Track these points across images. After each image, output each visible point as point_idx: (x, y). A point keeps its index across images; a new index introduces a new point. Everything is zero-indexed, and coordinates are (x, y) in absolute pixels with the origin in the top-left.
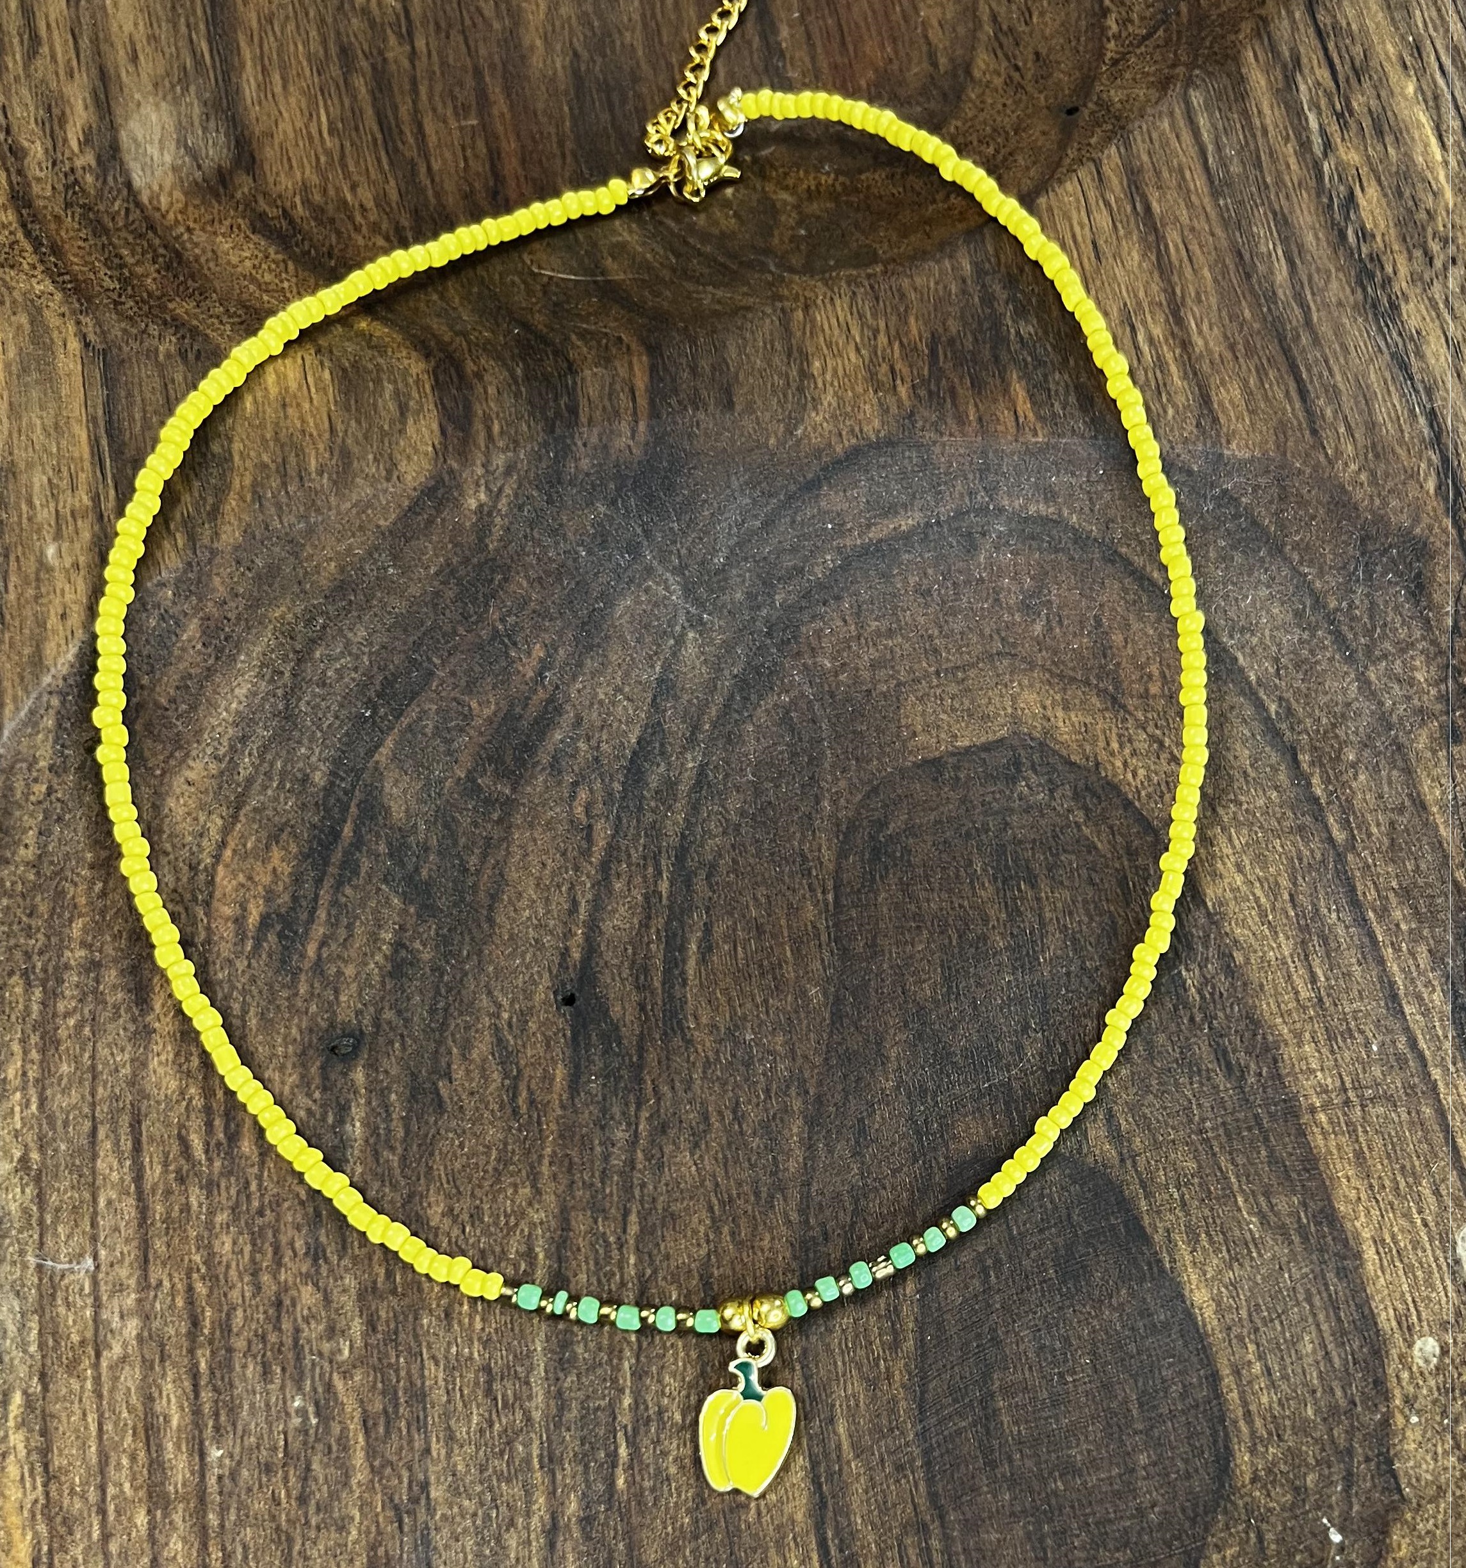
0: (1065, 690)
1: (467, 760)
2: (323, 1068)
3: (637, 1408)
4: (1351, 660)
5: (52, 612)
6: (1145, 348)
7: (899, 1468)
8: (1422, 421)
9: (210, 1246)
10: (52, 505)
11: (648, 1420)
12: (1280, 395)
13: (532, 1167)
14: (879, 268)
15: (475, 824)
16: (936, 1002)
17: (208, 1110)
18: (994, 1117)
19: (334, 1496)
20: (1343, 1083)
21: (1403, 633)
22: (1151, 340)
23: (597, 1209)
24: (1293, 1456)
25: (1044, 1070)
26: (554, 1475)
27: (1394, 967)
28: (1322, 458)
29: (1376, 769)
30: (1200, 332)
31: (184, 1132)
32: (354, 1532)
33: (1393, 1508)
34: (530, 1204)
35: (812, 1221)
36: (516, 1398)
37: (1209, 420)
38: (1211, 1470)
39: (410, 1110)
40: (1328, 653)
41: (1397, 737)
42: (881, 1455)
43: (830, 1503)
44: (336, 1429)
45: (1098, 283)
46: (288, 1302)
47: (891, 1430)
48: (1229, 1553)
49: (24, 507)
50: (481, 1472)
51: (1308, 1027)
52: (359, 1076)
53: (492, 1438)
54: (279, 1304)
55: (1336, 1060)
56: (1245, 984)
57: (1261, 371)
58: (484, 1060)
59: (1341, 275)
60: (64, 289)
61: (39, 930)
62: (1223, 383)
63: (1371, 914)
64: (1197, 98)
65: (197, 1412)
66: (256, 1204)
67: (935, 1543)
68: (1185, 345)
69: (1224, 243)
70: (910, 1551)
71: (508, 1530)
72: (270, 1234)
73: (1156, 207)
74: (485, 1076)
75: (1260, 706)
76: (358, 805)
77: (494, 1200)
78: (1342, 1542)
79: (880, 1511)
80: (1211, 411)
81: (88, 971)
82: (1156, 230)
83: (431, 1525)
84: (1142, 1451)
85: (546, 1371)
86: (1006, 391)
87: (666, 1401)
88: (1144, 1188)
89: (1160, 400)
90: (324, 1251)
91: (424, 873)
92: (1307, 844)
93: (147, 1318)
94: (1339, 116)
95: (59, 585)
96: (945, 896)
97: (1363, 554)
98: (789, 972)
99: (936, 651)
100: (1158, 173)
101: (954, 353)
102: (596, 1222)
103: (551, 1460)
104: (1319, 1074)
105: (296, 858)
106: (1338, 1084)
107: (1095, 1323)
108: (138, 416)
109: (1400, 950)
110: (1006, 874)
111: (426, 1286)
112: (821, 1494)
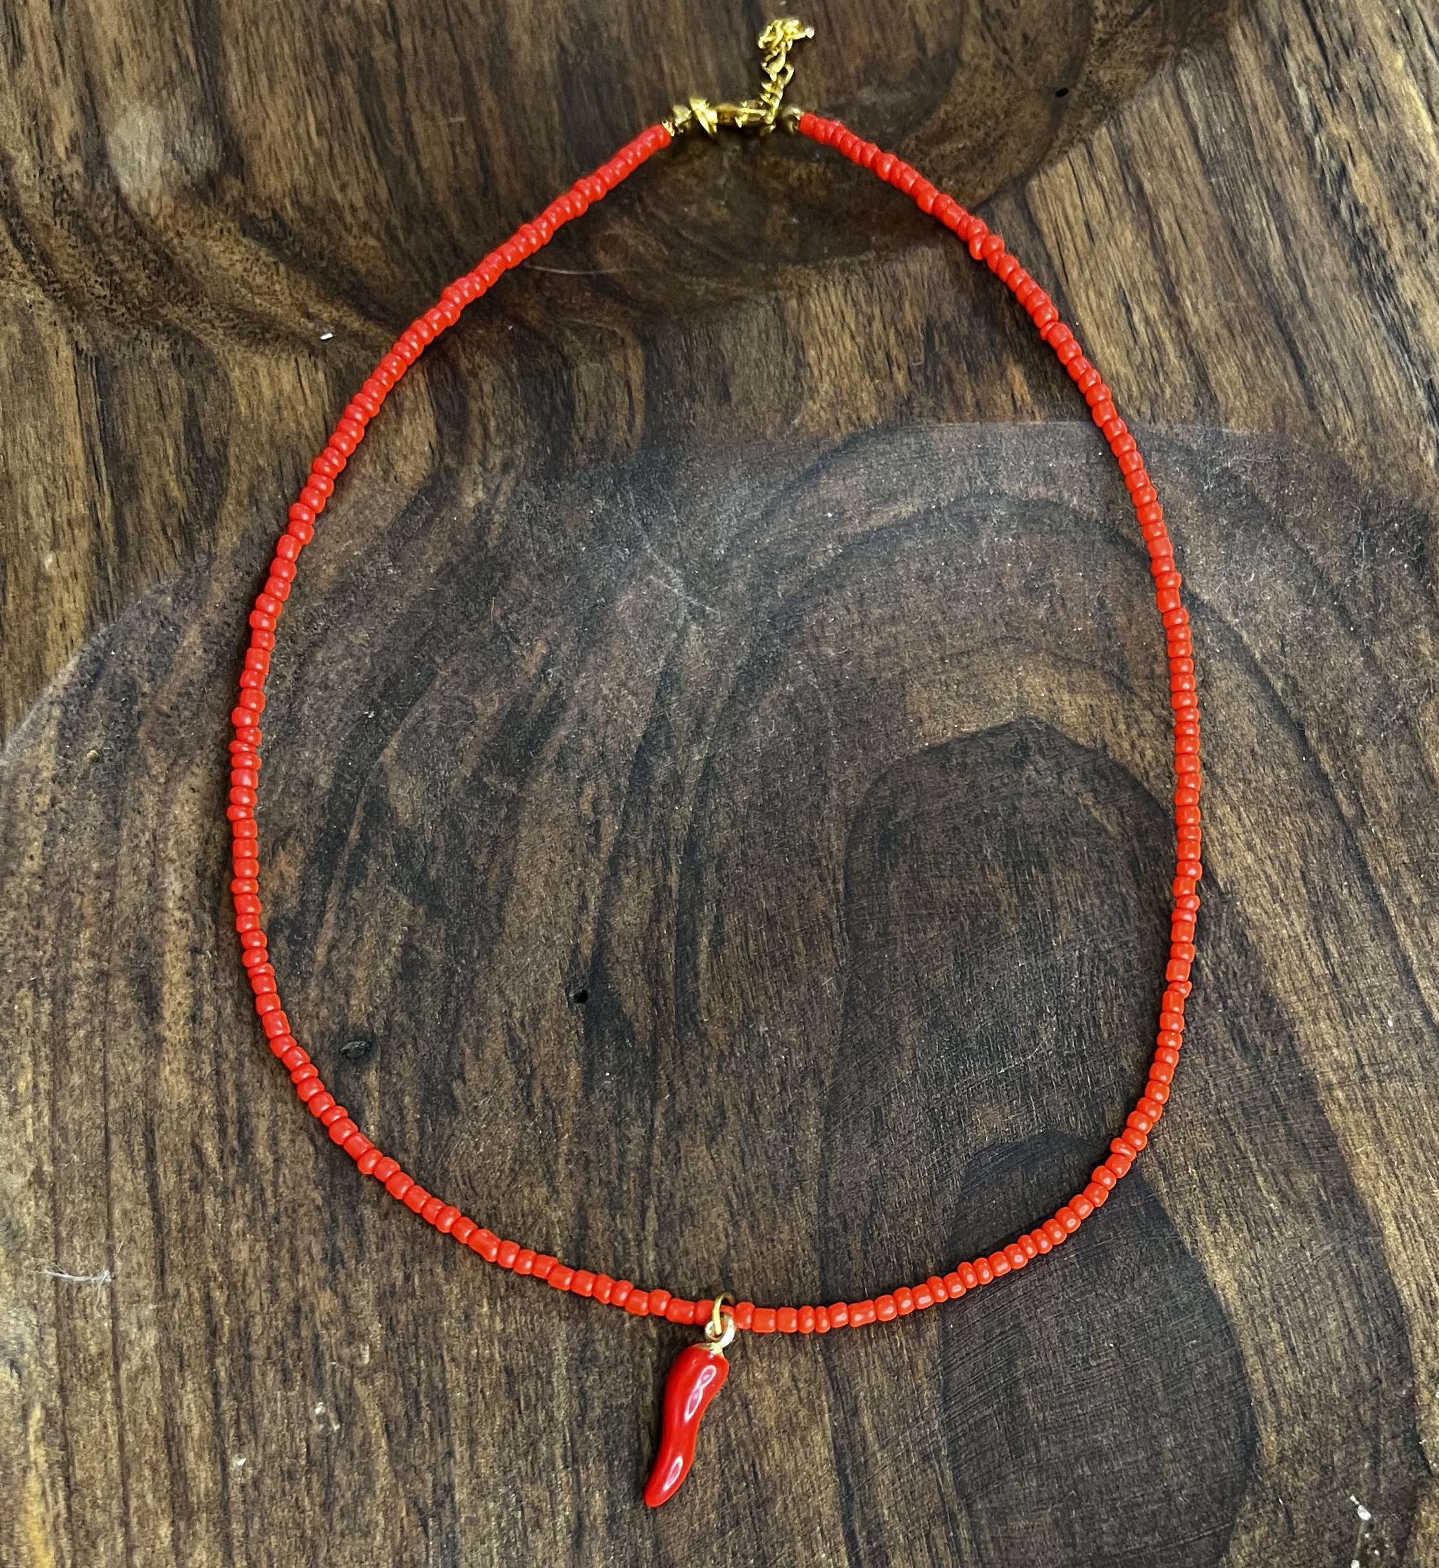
0: (1070, 673)
1: (472, 760)
2: (336, 1072)
4: (1356, 635)
5: (52, 624)
6: (1141, 328)
7: (926, 1458)
8: (1420, 393)
9: (226, 1255)
10: (48, 515)
12: (1277, 371)
13: (549, 1167)
14: (871, 255)
15: (482, 823)
16: (949, 988)
17: (221, 1117)
18: (1011, 1103)
19: (358, 1500)
20: (1359, 1059)
21: (1407, 607)
22: (1147, 321)
23: (615, 1206)
24: (1319, 1435)
25: (1060, 1054)
26: (578, 1475)
27: (1407, 942)
28: (1321, 434)
29: (1385, 743)
30: (1196, 311)
31: (197, 1141)
32: (379, 1538)
33: (1420, 1484)
34: (548, 1203)
35: (831, 1212)
36: (538, 1400)
37: (1207, 399)
38: (1238, 1451)
39: (422, 1112)
40: (1333, 628)
41: (1404, 711)
42: (907, 1445)
43: (857, 1495)
44: (358, 1433)
45: (1092, 264)
46: (305, 1308)
47: (916, 1420)
48: (1258, 1533)
49: (20, 518)
50: (505, 1473)
51: (1323, 1004)
52: (372, 1078)
53: (516, 1440)
54: (297, 1310)
55: (1352, 1036)
56: (1259, 963)
57: (1257, 348)
58: (498, 1060)
59: (1335, 250)
60: (54, 298)
61: (46, 942)
62: (1219, 358)
63: (1383, 890)
64: (1186, 76)
65: (218, 1420)
66: (271, 1210)
67: (964, 1532)
68: (1181, 324)
69: (1217, 222)
70: (939, 1541)
71: (534, 1531)
72: (287, 1241)
73: (1148, 187)
74: (497, 1075)
75: (1266, 684)
76: (364, 808)
77: (511, 1200)
78: (1371, 1520)
79: (908, 1502)
80: (1208, 390)
81: (97, 981)
82: (1148, 209)
83: (457, 1528)
84: (1167, 1434)
85: (568, 1371)
86: (1003, 375)
88: (1163, 1169)
89: (1157, 381)
90: (341, 1255)
91: (432, 873)
92: (1316, 820)
93: (165, 1328)
94: (1329, 91)
95: (57, 596)
96: (955, 881)
97: (1365, 528)
98: (801, 962)
99: (940, 638)
100: (1149, 153)
101: (950, 338)
102: (614, 1219)
103: (575, 1460)
104: (1336, 1051)
105: (303, 861)
106: (1354, 1060)
107: (1118, 1306)
108: (132, 424)
109: (1413, 924)
110: (1017, 859)
111: (445, 1288)
112: (848, 1486)
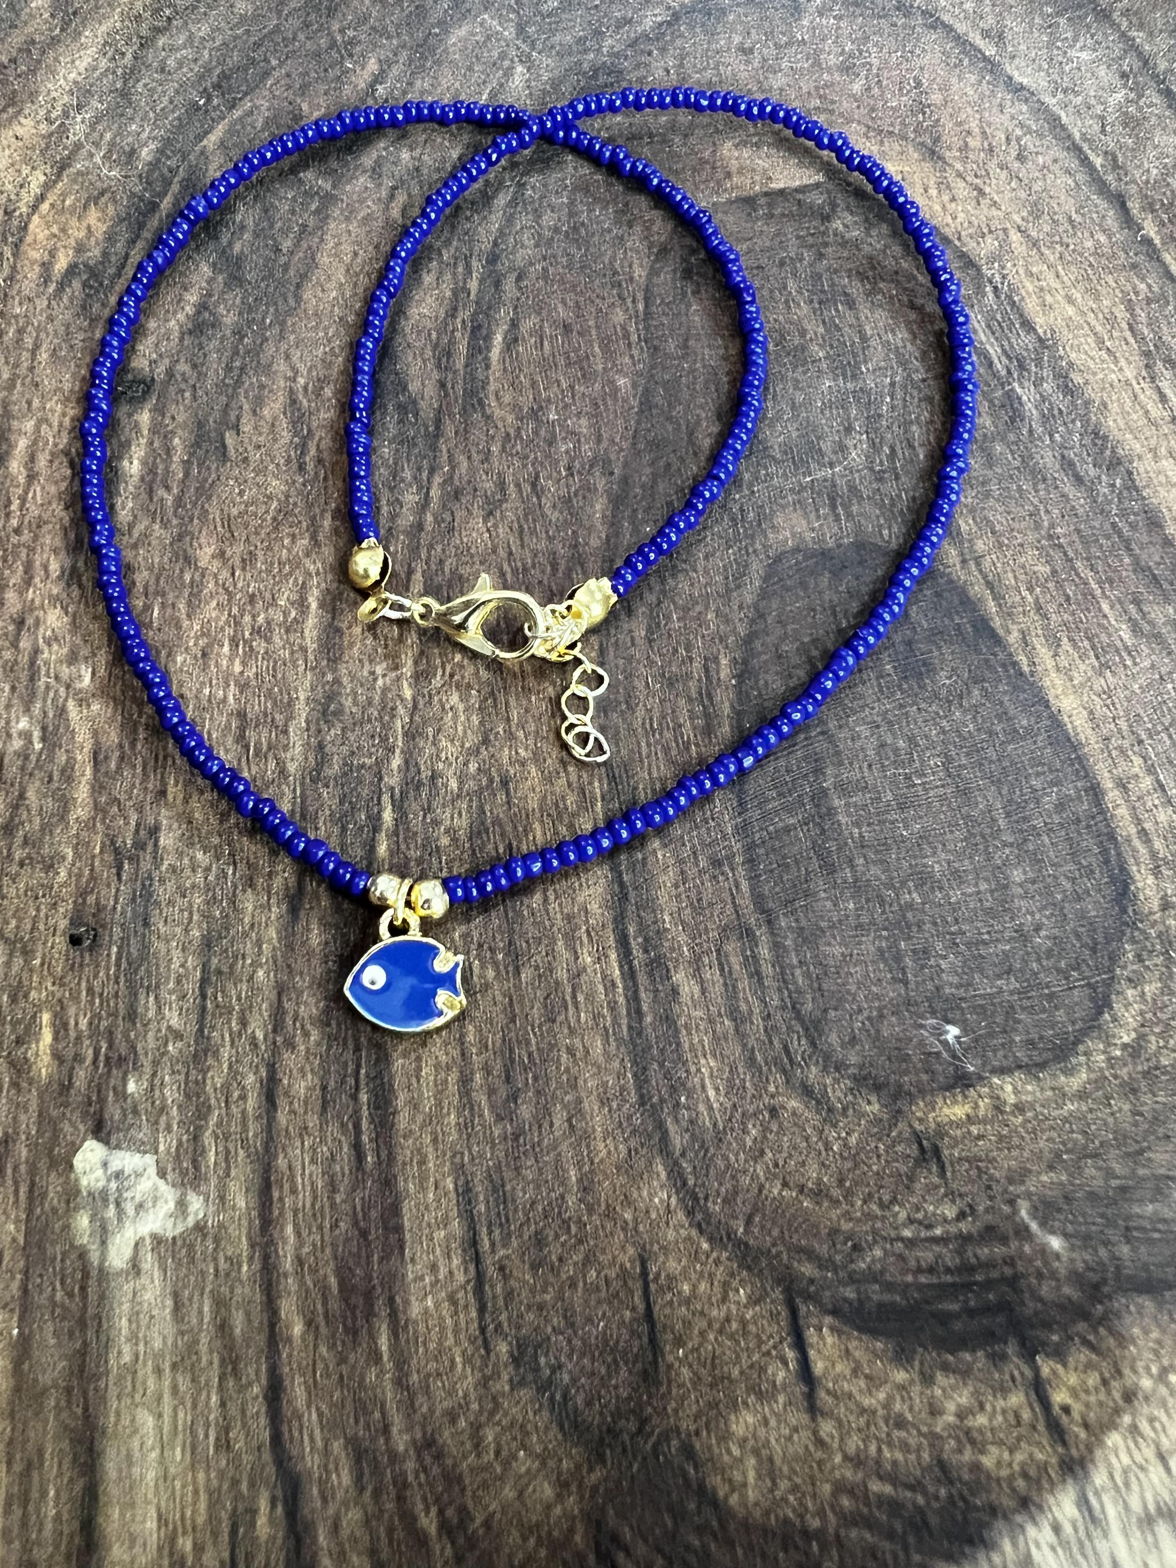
0: (881, 143)
3: (408, 769)
7: (717, 863)
11: (419, 785)
13: (315, 522)
18: (817, 510)
19: (46, 829)
25: (871, 469)
32: (63, 874)
34: (308, 555)
36: (269, 749)
38: (1106, 892)
39: (191, 455)
43: (632, 895)
44: (61, 758)
46: (30, 621)
48: (1149, 989)
50: (221, 822)
52: (144, 418)
54: (20, 622)
56: (1087, 402)
58: (275, 418)
67: (764, 952)
70: (733, 959)
71: (244, 891)
74: (272, 431)
76: (181, 182)
77: (270, 547)
79: (694, 910)
83: (156, 875)
84: (1013, 867)
85: (307, 722)
87: (441, 765)
88: (992, 589)
91: (237, 248)
98: (596, 363)
103: (304, 816)
105: (113, 219)
107: (945, 723)
110: (823, 296)
111: (186, 623)
112: (622, 884)
